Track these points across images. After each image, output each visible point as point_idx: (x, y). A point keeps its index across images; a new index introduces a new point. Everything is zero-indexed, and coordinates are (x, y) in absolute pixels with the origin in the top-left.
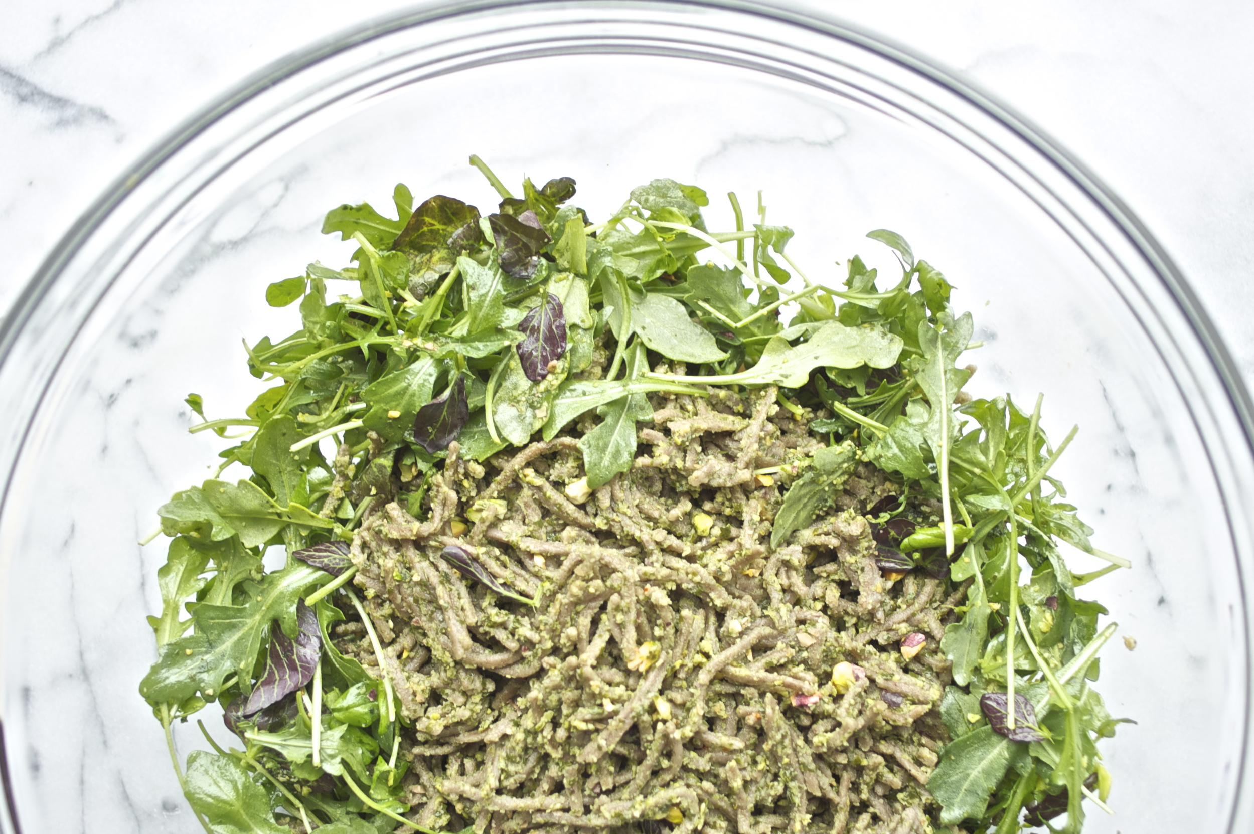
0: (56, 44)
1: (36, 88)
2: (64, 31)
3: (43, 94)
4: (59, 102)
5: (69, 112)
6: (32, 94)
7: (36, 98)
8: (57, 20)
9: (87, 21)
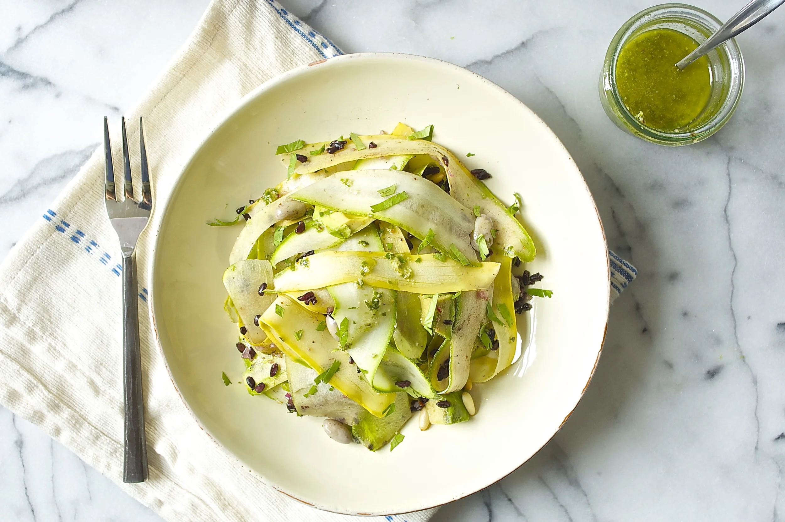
0: (19, 42)
1: (9, 67)
2: (23, 36)
3: (14, 71)
4: (23, 75)
5: (29, 81)
6: (8, 72)
7: (10, 73)
8: (19, 29)
9: (36, 29)
